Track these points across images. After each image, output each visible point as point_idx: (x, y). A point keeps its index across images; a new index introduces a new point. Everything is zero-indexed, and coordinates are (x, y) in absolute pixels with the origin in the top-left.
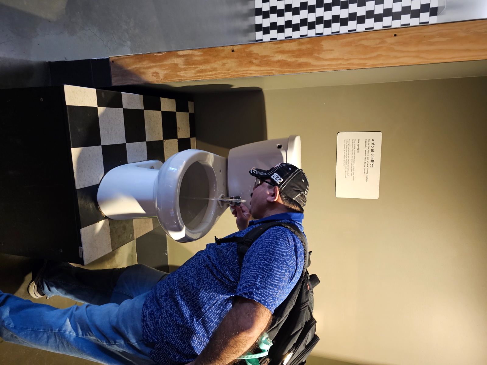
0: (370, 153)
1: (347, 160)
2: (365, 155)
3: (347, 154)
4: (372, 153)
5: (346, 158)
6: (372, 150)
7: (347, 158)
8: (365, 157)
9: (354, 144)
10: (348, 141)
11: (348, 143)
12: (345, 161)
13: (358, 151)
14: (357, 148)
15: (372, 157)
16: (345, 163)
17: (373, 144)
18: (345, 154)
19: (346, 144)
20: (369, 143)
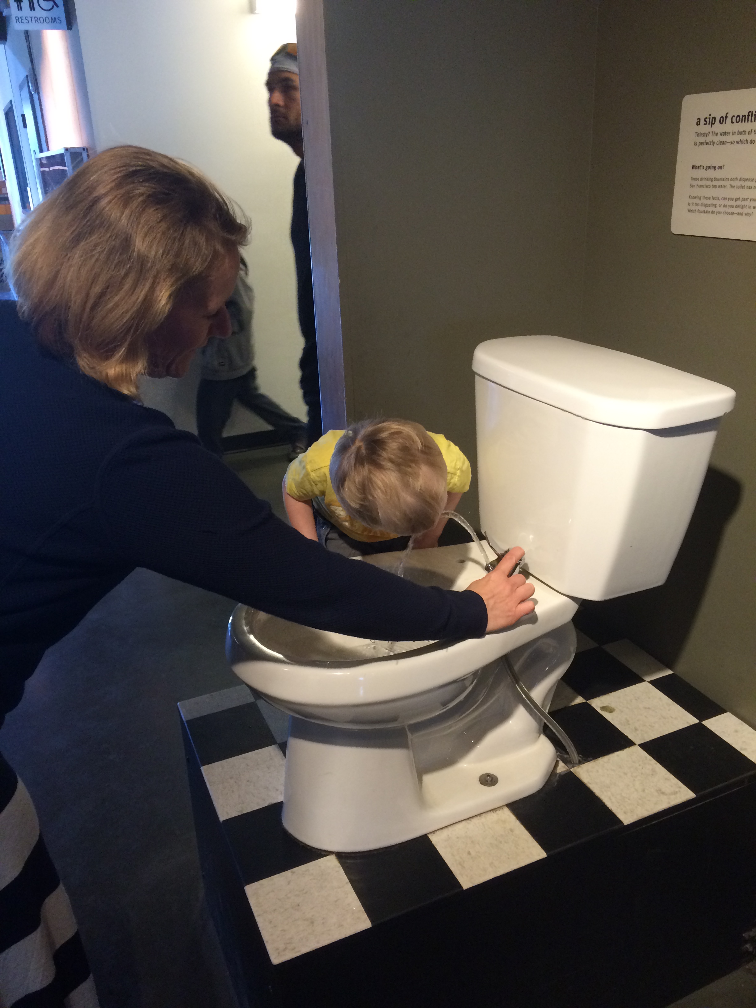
0: (728, 127)
1: (739, 203)
2: (732, 143)
3: (723, 203)
4: (729, 120)
5: (731, 206)
6: (723, 120)
7: (733, 203)
8: (738, 142)
9: (700, 183)
10: (691, 201)
11: (697, 201)
12: (739, 210)
13: (720, 168)
14: (711, 173)
15: (739, 119)
16: (745, 211)
17: (708, 120)
18: (722, 209)
19: (697, 208)
20: (705, 135)
